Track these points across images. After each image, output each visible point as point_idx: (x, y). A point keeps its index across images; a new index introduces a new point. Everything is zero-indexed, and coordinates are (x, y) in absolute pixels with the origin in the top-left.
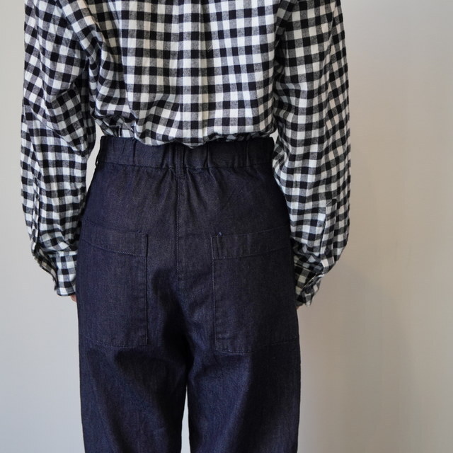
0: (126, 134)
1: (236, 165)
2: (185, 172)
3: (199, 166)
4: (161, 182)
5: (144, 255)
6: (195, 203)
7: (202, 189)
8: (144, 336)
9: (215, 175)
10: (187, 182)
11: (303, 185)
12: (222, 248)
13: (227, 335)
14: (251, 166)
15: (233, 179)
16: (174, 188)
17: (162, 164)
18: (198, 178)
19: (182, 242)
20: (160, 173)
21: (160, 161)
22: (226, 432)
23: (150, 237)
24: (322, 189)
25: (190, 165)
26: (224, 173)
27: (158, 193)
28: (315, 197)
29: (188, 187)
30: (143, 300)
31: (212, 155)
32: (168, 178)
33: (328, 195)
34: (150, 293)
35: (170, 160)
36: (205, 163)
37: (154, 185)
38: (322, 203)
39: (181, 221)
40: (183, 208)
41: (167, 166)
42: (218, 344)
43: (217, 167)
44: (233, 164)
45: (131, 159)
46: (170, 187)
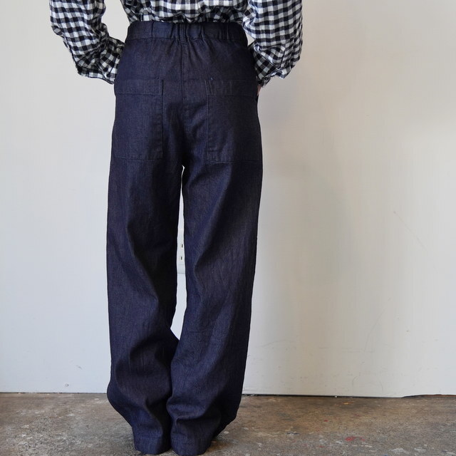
0: (147, 18)
1: (220, 37)
2: (187, 41)
3: (196, 36)
4: (171, 47)
5: (160, 94)
6: (194, 59)
7: (198, 51)
8: (160, 152)
9: (207, 42)
10: (188, 46)
11: (267, 32)
12: (213, 88)
13: (216, 149)
14: (230, 39)
15: (218, 45)
16: (180, 49)
17: (171, 36)
18: (196, 44)
19: (186, 84)
20: (170, 42)
21: (170, 33)
22: (210, 221)
23: (165, 82)
24: (282, 33)
25: (190, 35)
26: (213, 41)
27: (169, 53)
28: (278, 38)
29: (189, 49)
30: (160, 126)
31: (204, 30)
32: (176, 44)
33: (287, 37)
34: (165, 120)
35: (176, 33)
36: (200, 35)
37: (166, 49)
38: (283, 41)
39: (185, 70)
40: (186, 62)
41: (174, 37)
42: (208, 155)
43: (207, 37)
44: (218, 37)
45: (150, 34)
46: (177, 49)
